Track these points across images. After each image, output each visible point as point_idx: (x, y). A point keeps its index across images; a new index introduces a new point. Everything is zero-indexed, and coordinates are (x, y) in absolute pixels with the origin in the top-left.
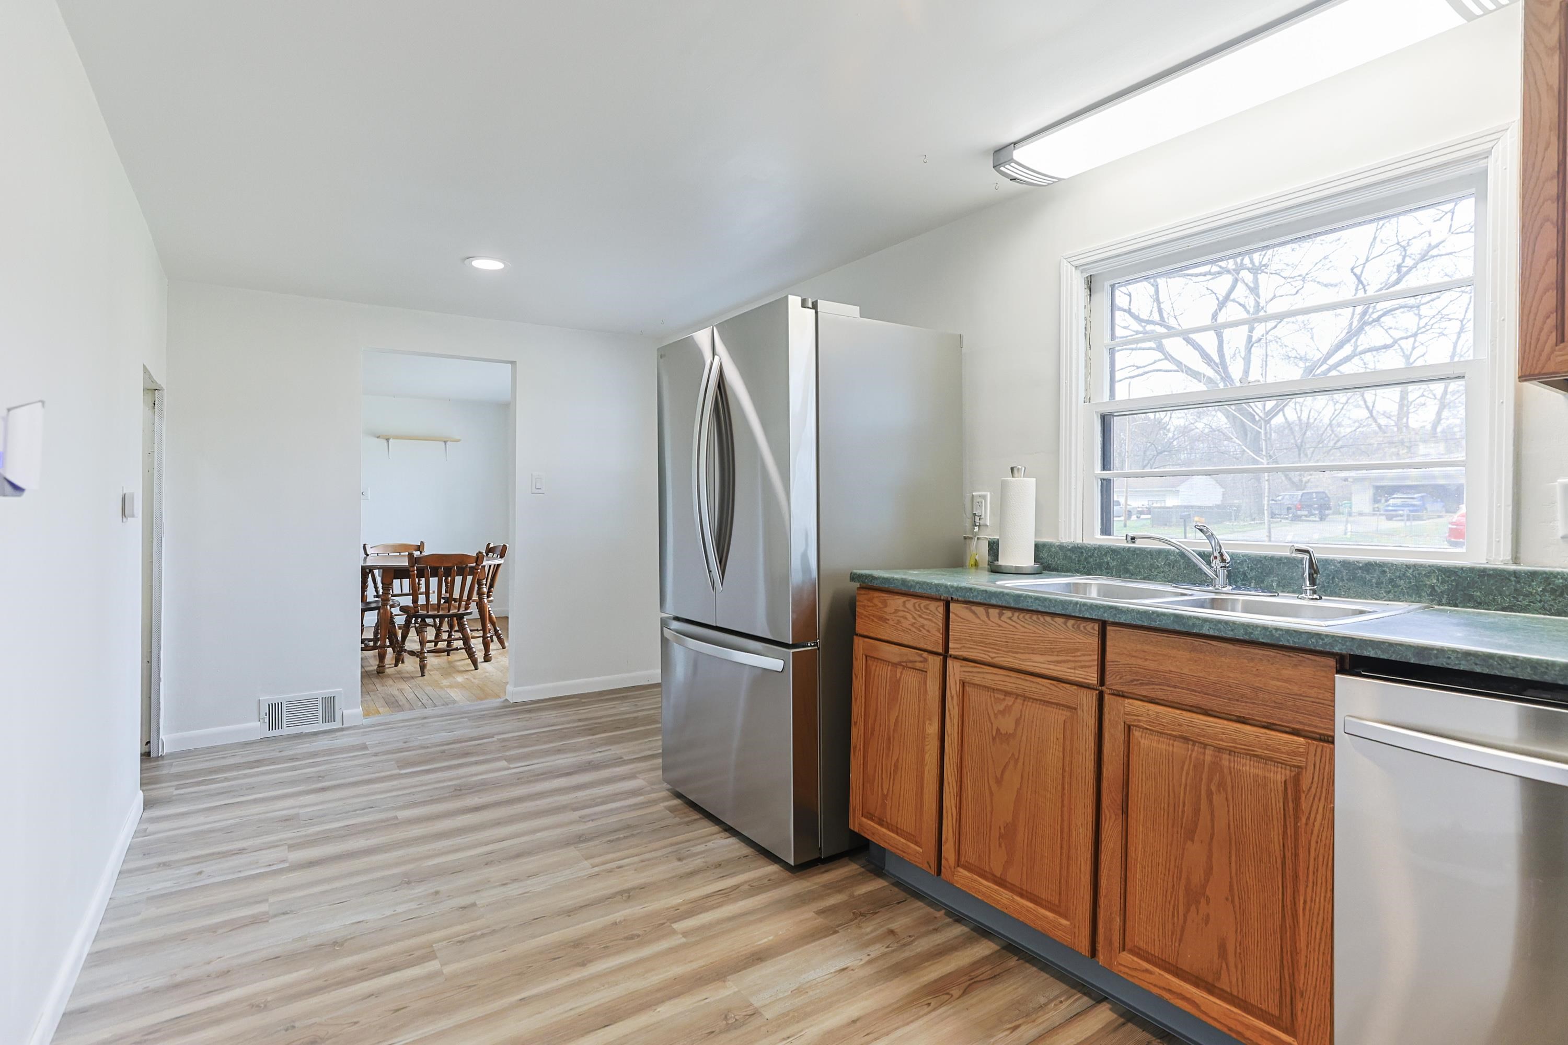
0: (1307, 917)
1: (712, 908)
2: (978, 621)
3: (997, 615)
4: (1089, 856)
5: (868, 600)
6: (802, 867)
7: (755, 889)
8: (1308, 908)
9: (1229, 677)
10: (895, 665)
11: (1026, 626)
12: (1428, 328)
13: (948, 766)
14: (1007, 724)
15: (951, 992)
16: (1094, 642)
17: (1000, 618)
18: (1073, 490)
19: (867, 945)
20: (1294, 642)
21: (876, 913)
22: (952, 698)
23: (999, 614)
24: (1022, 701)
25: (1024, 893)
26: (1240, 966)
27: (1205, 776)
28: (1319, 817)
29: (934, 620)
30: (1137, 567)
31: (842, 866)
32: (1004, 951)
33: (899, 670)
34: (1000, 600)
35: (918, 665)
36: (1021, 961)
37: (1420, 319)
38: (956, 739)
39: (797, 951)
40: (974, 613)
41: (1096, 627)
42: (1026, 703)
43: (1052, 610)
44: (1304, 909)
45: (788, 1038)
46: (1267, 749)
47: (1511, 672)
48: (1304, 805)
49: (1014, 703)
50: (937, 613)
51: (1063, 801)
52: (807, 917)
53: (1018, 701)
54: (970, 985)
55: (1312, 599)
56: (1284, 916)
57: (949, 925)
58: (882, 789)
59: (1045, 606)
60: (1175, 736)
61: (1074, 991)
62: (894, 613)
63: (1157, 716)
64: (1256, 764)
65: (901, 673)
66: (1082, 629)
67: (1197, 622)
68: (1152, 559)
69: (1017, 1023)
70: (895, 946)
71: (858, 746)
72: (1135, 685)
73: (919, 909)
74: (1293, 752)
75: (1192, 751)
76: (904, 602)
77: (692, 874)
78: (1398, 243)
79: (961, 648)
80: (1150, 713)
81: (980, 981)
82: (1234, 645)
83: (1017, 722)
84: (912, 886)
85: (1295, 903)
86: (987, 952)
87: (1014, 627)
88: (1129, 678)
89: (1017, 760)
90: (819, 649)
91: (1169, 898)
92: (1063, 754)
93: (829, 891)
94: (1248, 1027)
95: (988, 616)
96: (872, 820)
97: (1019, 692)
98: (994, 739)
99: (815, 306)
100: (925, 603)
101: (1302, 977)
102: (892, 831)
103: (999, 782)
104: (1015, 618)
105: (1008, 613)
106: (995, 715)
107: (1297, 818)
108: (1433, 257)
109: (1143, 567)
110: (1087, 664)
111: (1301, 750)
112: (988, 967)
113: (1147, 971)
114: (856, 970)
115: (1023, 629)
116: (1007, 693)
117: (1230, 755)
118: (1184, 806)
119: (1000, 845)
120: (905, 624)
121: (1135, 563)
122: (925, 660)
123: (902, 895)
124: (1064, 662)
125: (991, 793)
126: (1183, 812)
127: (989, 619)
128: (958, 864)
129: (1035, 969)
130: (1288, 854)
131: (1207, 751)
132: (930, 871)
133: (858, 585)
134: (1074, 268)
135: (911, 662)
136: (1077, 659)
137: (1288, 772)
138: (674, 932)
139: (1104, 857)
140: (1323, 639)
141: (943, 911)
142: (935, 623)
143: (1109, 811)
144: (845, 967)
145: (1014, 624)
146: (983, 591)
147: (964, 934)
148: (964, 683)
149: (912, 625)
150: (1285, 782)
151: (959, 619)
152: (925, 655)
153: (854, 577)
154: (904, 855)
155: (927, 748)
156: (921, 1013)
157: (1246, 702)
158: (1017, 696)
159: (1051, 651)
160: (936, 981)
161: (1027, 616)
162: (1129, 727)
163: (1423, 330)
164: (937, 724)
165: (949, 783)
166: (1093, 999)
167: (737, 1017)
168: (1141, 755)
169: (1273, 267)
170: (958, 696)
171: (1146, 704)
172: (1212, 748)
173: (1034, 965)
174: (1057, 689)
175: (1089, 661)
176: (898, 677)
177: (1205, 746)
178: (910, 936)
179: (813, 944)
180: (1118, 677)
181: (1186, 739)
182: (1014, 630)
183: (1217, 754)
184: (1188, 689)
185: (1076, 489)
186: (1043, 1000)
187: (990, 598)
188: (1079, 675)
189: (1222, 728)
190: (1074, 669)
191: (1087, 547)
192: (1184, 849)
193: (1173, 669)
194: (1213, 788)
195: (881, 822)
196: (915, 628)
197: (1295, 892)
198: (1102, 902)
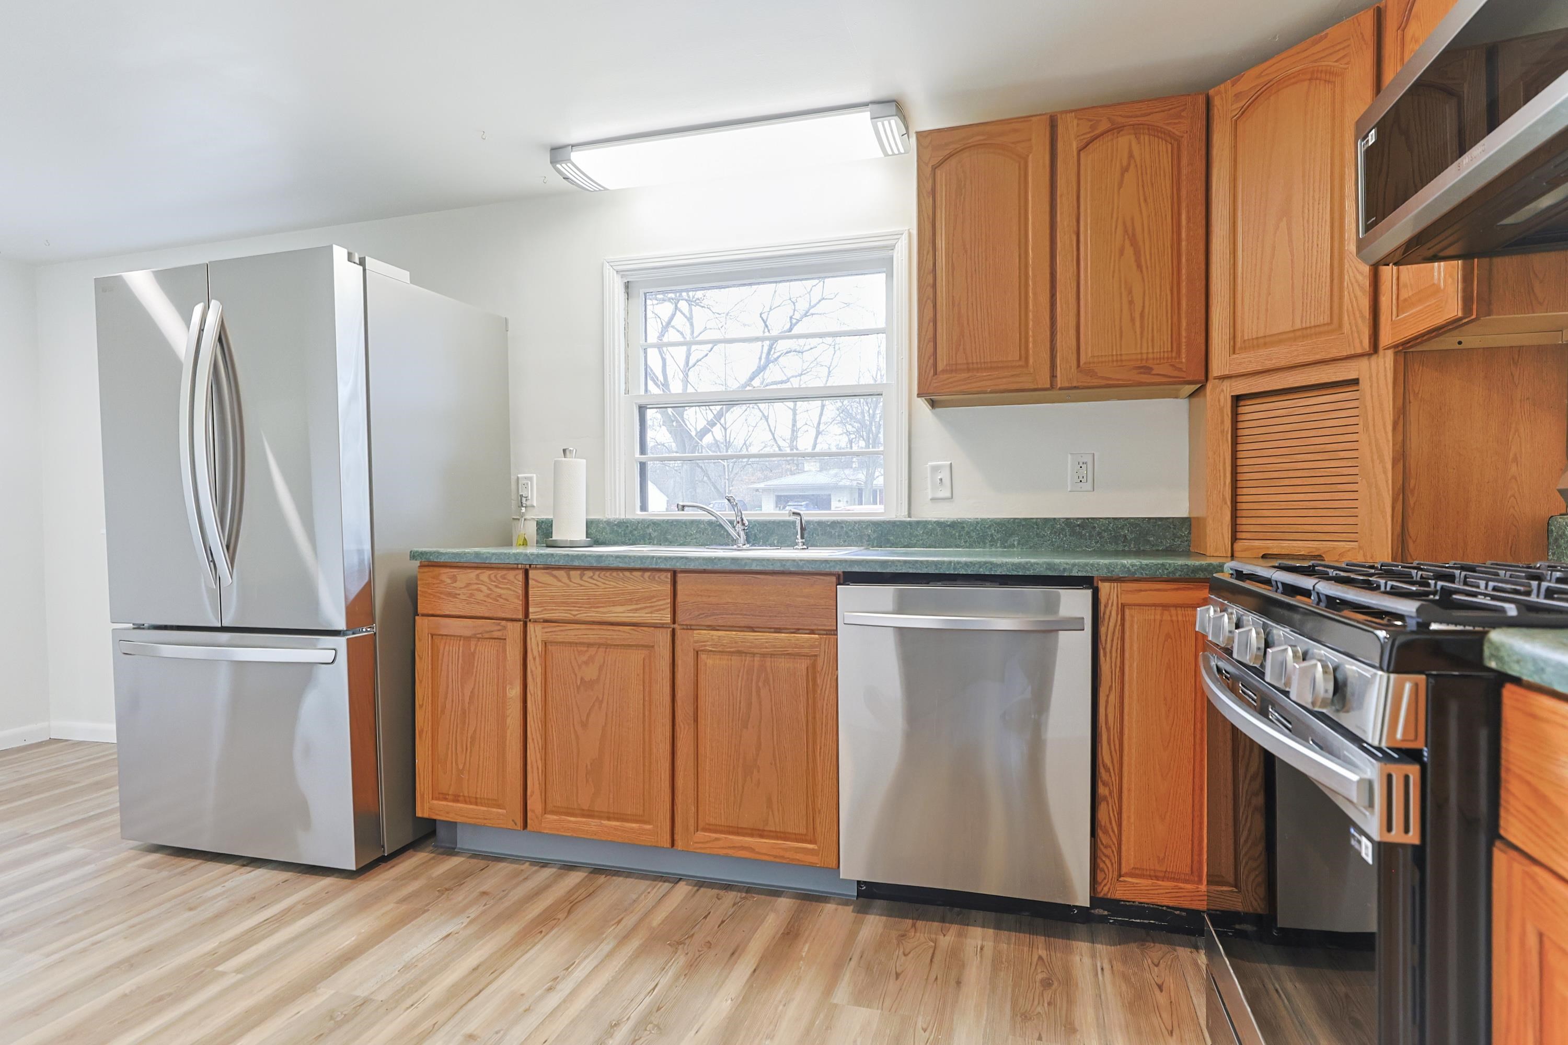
0: (822, 758)
1: (264, 937)
2: (560, 584)
3: (579, 577)
4: (668, 765)
5: (433, 578)
6: (363, 870)
7: (310, 906)
8: (822, 751)
9: (769, 600)
10: (467, 639)
11: (607, 582)
12: (808, 370)
13: (532, 722)
14: (590, 673)
15: (558, 917)
16: (668, 588)
17: (581, 578)
18: (617, 472)
19: (463, 910)
20: (812, 568)
21: (461, 884)
22: (534, 659)
23: (580, 575)
24: (604, 649)
25: (612, 815)
26: (781, 809)
27: (754, 678)
28: (828, 686)
29: (513, 588)
30: (674, 535)
31: (410, 857)
32: (592, 875)
33: (473, 643)
34: (583, 561)
35: (496, 634)
36: (608, 877)
37: (803, 362)
38: (540, 695)
39: (390, 938)
40: (555, 577)
41: (669, 574)
42: (608, 650)
43: (632, 565)
44: (820, 753)
45: (412, 1005)
46: (796, 648)
47: (926, 570)
48: (819, 681)
49: (597, 652)
50: (516, 582)
51: (644, 726)
52: (388, 908)
53: (600, 649)
54: (572, 907)
55: (803, 549)
56: (808, 762)
57: (536, 872)
58: (457, 764)
59: (626, 563)
60: (733, 652)
61: (656, 883)
62: (465, 587)
63: (719, 639)
64: (788, 660)
65: (476, 646)
66: (657, 579)
67: (748, 561)
68: (686, 528)
69: (620, 918)
70: (492, 902)
71: (425, 730)
72: (701, 618)
73: (504, 868)
74: (811, 645)
75: (745, 661)
76: (478, 575)
77: (218, 916)
78: (790, 299)
79: (542, 611)
80: (714, 637)
81: (580, 901)
82: (772, 576)
83: (600, 669)
84: (492, 853)
85: (814, 752)
86: (578, 880)
87: (596, 585)
88: (697, 613)
89: (602, 702)
90: (375, 634)
91: (731, 777)
92: (644, 686)
93: (404, 882)
94: (785, 849)
95: (569, 578)
96: (445, 799)
97: (601, 641)
98: (578, 688)
99: (362, 262)
100: (501, 573)
101: (820, 800)
102: (471, 803)
103: (584, 725)
104: (596, 577)
105: (589, 573)
106: (580, 667)
107: (815, 691)
108: (812, 314)
109: (680, 536)
110: (662, 607)
111: (817, 643)
112: (583, 889)
113: (717, 839)
114: (461, 932)
115: (604, 586)
116: (589, 645)
117: (771, 657)
118: (740, 703)
119: (587, 781)
120: (480, 596)
121: (673, 533)
122: (505, 628)
123: (482, 863)
124: (641, 609)
125: (577, 737)
126: (740, 708)
127: (571, 581)
128: (545, 811)
129: (621, 879)
130: (810, 718)
131: (756, 659)
132: (515, 827)
133: (417, 563)
134: (615, 272)
135: (487, 632)
136: (653, 604)
137: (808, 661)
138: (223, 974)
139: (679, 763)
140: (829, 564)
141: (528, 864)
142: (514, 591)
143: (684, 724)
144: (448, 933)
145: (595, 582)
146: (564, 555)
147: (553, 874)
148: (545, 643)
149: (488, 596)
150: (807, 668)
151: (540, 585)
152: (503, 623)
153: (414, 556)
154: (485, 821)
155: (508, 712)
156: (536, 941)
157: (781, 617)
158: (600, 645)
159: (630, 602)
160: (540, 915)
161: (608, 574)
162: (697, 652)
163: (806, 372)
164: (518, 688)
165: (533, 739)
166: (672, 882)
167: (345, 1013)
168: (707, 673)
169: (705, 302)
170: (540, 656)
171: (709, 632)
172: (758, 655)
173: (619, 876)
174: (637, 633)
175: (664, 604)
176: (472, 650)
177: (754, 654)
178: (503, 891)
179: (405, 928)
180: (688, 614)
181: (739, 653)
182: (596, 587)
183: (762, 659)
184: (741, 614)
185: (619, 471)
186: (634, 897)
187: (572, 560)
188: (655, 618)
189: (766, 639)
190: (651, 613)
191: (631, 521)
192: (741, 737)
193: (730, 601)
194: (760, 684)
195: (456, 799)
196: (491, 598)
197: (814, 743)
198: (679, 799)
